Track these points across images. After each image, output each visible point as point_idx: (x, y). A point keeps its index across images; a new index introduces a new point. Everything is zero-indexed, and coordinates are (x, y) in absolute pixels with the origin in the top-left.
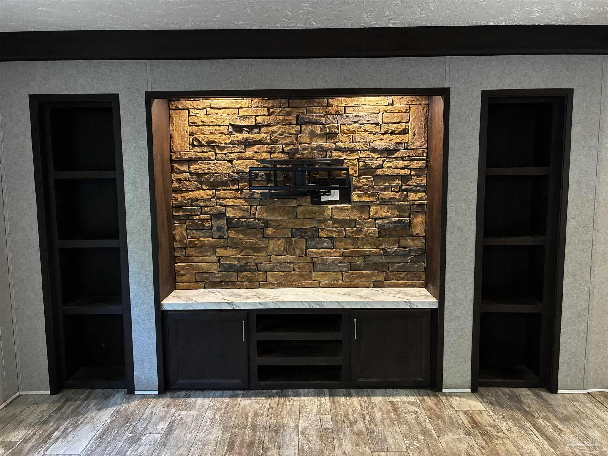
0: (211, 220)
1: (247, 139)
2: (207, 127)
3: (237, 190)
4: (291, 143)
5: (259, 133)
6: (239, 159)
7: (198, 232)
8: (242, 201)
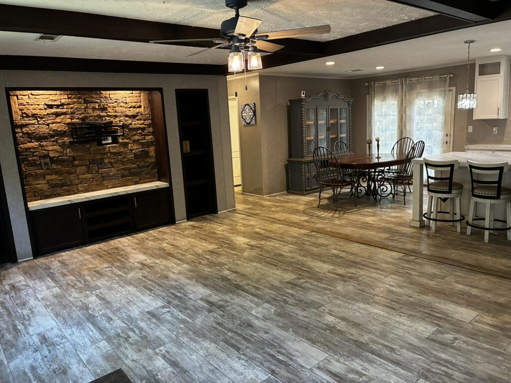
0: (40, 159)
1: (56, 112)
2: (31, 106)
3: (54, 141)
4: (83, 113)
5: (63, 108)
6: (53, 123)
7: (32, 167)
8: (58, 147)
